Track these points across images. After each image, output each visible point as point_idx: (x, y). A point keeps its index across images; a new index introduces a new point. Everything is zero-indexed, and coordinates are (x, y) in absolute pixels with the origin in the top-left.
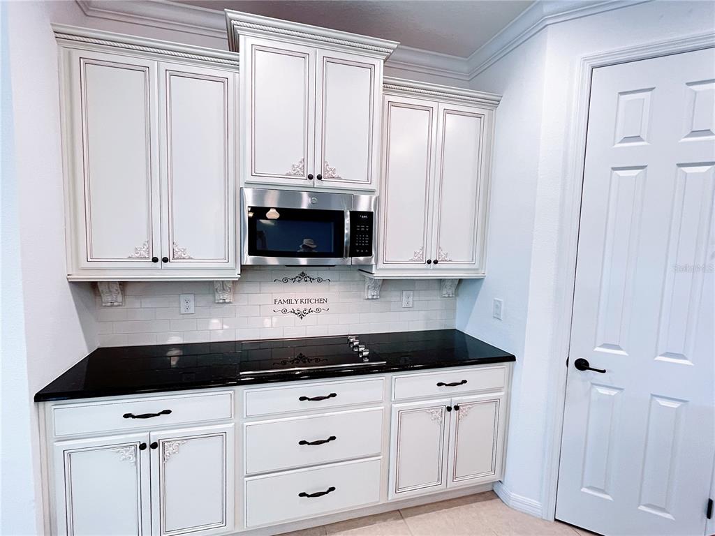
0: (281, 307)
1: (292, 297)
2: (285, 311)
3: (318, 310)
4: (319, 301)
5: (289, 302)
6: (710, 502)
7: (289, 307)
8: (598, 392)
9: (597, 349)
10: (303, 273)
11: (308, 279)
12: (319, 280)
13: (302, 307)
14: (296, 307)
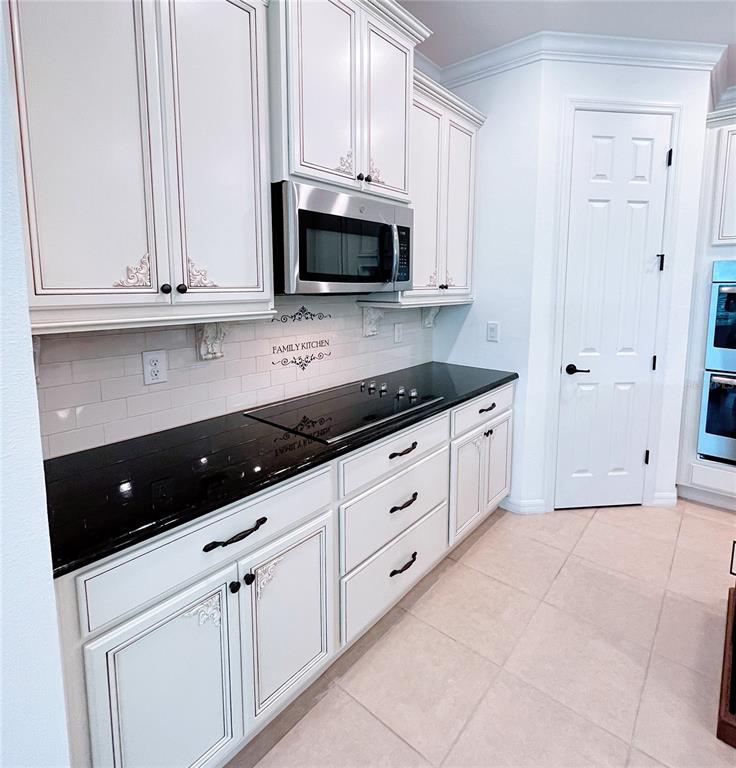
0: (280, 357)
1: (291, 341)
2: (285, 362)
3: (320, 356)
4: (321, 344)
5: (289, 348)
6: (647, 452)
7: (290, 356)
8: (582, 391)
9: (581, 354)
10: (303, 308)
11: (309, 316)
12: (321, 317)
13: (303, 354)
14: (296, 354)
